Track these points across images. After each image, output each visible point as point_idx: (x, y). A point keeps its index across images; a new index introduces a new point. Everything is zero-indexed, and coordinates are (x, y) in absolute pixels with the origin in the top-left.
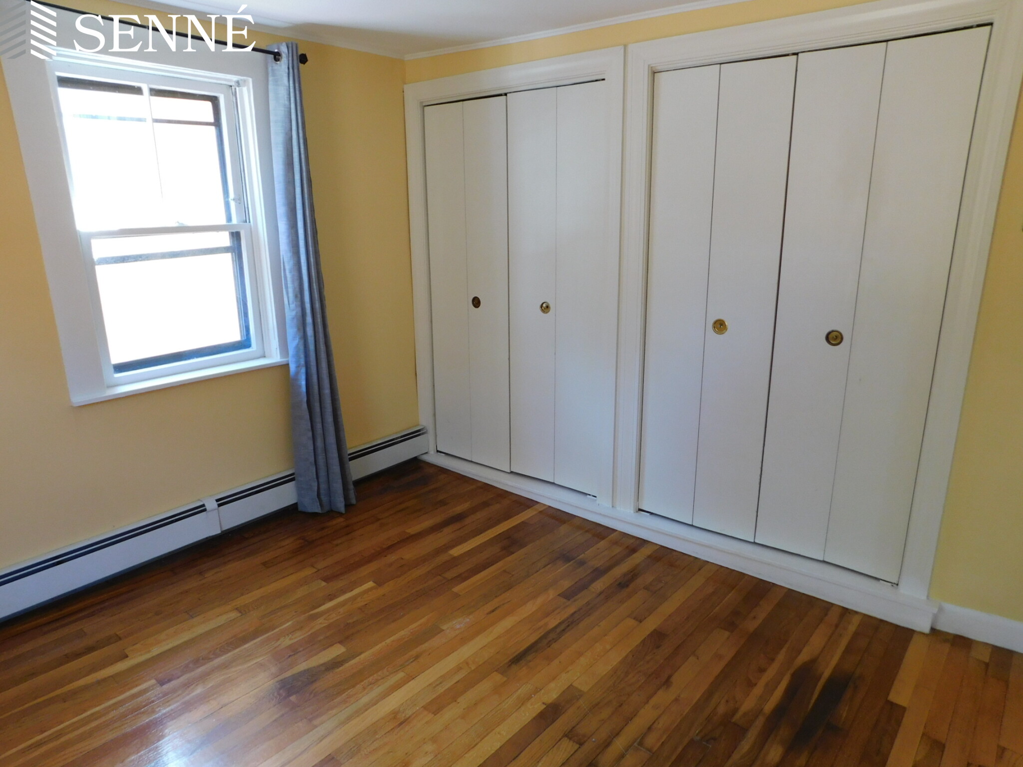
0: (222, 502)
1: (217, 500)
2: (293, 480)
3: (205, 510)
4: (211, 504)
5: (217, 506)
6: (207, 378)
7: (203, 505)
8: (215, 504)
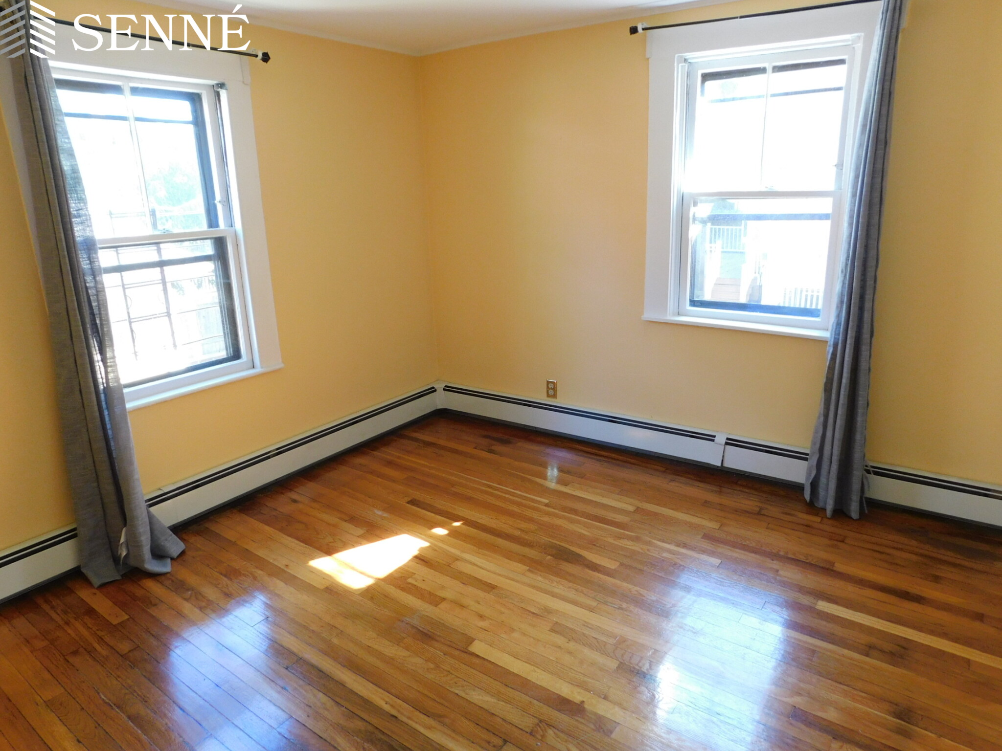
0: (731, 442)
1: (728, 439)
2: (806, 459)
3: (713, 441)
4: (721, 439)
5: (724, 443)
6: (774, 333)
7: (714, 436)
8: (724, 441)
